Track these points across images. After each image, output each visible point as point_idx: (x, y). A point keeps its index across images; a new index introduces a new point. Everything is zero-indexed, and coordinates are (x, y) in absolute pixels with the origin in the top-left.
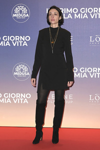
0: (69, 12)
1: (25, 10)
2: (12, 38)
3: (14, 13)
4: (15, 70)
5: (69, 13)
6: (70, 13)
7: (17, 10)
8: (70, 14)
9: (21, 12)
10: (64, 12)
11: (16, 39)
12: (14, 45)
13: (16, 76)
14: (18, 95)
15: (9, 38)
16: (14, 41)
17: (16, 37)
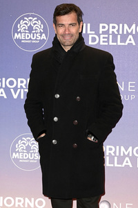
0: (130, 31)
1: (38, 26)
2: (11, 83)
3: (16, 31)
4: (14, 148)
5: (128, 34)
6: (131, 33)
7: (22, 26)
8: (130, 37)
9: (30, 29)
10: (118, 31)
11: (19, 85)
12: (15, 97)
13: (17, 160)
14: (19, 201)
15: (5, 82)
16: (16, 89)
17: (19, 80)
